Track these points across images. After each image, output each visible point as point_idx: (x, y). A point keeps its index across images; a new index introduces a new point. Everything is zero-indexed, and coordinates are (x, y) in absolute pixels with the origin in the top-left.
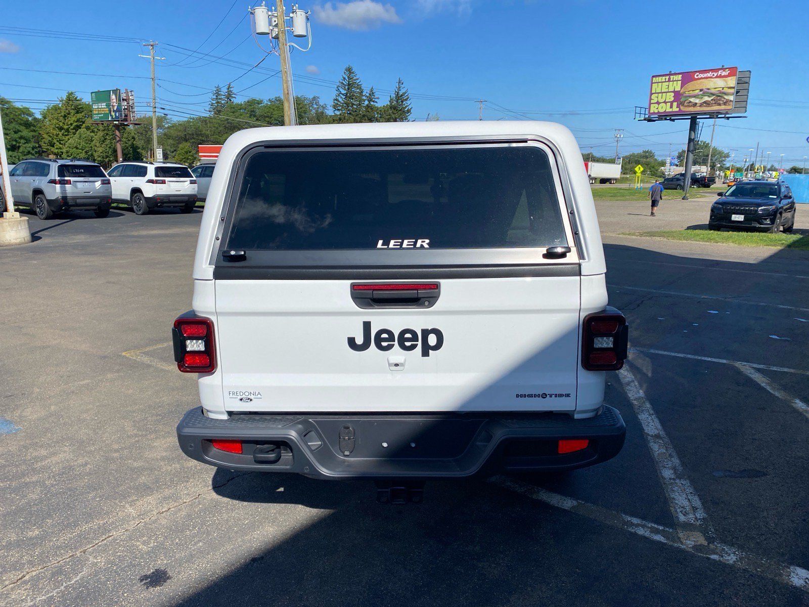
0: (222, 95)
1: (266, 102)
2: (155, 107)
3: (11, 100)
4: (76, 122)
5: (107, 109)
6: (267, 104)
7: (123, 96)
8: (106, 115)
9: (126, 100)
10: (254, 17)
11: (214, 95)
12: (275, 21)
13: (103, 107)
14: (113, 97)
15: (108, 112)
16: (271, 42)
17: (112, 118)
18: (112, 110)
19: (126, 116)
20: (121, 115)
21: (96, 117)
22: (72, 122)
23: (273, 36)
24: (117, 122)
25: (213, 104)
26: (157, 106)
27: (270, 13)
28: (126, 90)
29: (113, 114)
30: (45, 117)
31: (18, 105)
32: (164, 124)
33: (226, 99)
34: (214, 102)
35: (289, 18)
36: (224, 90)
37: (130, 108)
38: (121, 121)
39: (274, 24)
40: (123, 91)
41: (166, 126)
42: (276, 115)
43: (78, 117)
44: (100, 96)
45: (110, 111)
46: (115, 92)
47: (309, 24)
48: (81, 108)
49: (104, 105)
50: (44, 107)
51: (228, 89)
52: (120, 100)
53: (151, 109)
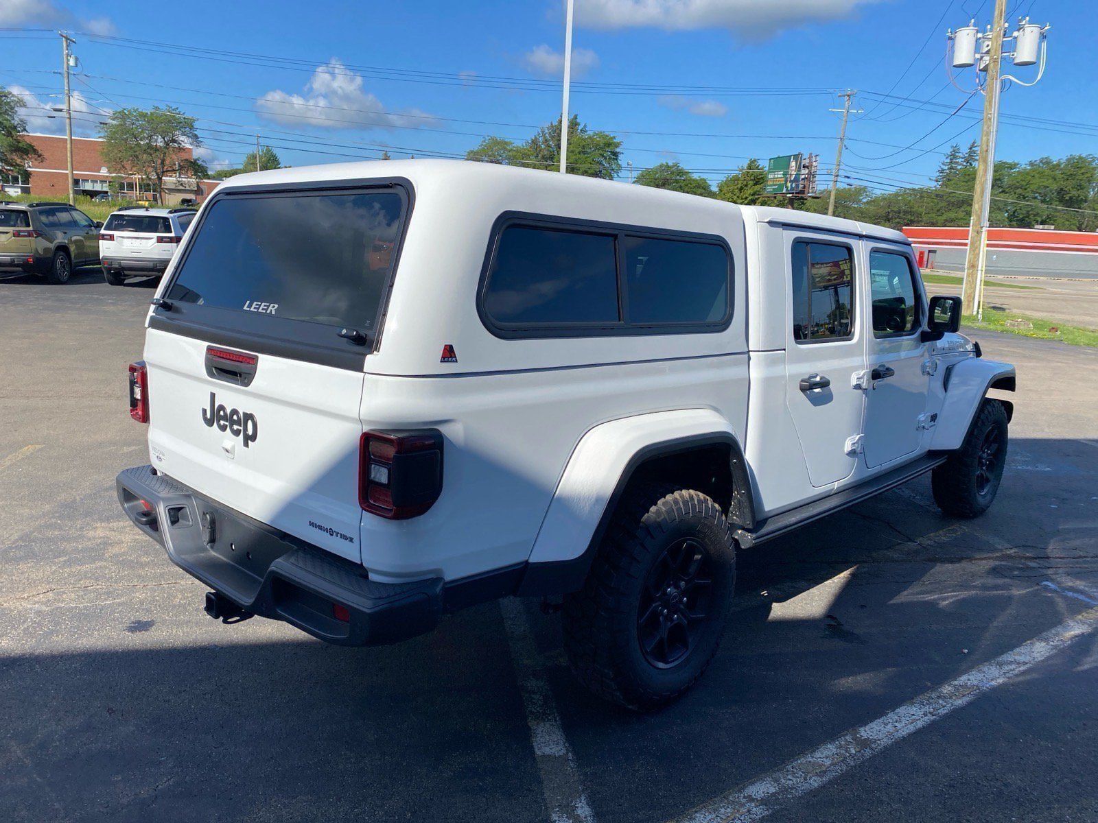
0: (960, 158)
1: (1023, 166)
2: (837, 176)
3: (690, 171)
4: (752, 195)
5: (784, 179)
6: (1025, 169)
7: (806, 162)
8: (781, 187)
9: (807, 167)
10: (953, 46)
11: (947, 158)
12: (988, 46)
13: (779, 176)
14: (793, 164)
15: (784, 182)
16: (978, 76)
17: (787, 190)
18: (789, 180)
19: (804, 187)
20: (797, 186)
21: (769, 189)
22: (747, 195)
23: (981, 68)
24: (791, 195)
25: (943, 170)
26: (840, 174)
27: (980, 35)
28: (811, 154)
29: (789, 184)
30: (721, 190)
31: (695, 176)
32: (862, 198)
33: (965, 164)
34: (946, 168)
35: (1011, 38)
36: (964, 150)
37: (811, 177)
38: (796, 193)
39: (985, 49)
40: (806, 156)
41: (865, 200)
42: (1036, 184)
43: (755, 189)
44: (781, 163)
45: (786, 181)
46: (796, 157)
47: (1044, 45)
48: (762, 178)
49: (780, 174)
50: (722, 178)
51: (971, 148)
52: (800, 168)
53: (832, 178)
